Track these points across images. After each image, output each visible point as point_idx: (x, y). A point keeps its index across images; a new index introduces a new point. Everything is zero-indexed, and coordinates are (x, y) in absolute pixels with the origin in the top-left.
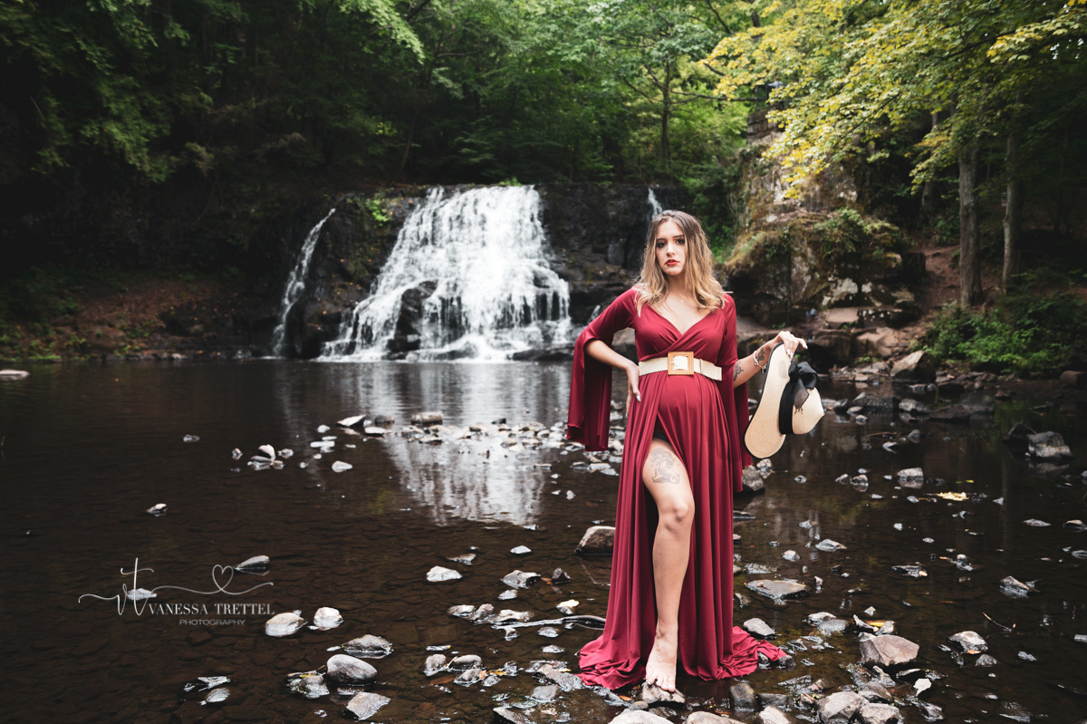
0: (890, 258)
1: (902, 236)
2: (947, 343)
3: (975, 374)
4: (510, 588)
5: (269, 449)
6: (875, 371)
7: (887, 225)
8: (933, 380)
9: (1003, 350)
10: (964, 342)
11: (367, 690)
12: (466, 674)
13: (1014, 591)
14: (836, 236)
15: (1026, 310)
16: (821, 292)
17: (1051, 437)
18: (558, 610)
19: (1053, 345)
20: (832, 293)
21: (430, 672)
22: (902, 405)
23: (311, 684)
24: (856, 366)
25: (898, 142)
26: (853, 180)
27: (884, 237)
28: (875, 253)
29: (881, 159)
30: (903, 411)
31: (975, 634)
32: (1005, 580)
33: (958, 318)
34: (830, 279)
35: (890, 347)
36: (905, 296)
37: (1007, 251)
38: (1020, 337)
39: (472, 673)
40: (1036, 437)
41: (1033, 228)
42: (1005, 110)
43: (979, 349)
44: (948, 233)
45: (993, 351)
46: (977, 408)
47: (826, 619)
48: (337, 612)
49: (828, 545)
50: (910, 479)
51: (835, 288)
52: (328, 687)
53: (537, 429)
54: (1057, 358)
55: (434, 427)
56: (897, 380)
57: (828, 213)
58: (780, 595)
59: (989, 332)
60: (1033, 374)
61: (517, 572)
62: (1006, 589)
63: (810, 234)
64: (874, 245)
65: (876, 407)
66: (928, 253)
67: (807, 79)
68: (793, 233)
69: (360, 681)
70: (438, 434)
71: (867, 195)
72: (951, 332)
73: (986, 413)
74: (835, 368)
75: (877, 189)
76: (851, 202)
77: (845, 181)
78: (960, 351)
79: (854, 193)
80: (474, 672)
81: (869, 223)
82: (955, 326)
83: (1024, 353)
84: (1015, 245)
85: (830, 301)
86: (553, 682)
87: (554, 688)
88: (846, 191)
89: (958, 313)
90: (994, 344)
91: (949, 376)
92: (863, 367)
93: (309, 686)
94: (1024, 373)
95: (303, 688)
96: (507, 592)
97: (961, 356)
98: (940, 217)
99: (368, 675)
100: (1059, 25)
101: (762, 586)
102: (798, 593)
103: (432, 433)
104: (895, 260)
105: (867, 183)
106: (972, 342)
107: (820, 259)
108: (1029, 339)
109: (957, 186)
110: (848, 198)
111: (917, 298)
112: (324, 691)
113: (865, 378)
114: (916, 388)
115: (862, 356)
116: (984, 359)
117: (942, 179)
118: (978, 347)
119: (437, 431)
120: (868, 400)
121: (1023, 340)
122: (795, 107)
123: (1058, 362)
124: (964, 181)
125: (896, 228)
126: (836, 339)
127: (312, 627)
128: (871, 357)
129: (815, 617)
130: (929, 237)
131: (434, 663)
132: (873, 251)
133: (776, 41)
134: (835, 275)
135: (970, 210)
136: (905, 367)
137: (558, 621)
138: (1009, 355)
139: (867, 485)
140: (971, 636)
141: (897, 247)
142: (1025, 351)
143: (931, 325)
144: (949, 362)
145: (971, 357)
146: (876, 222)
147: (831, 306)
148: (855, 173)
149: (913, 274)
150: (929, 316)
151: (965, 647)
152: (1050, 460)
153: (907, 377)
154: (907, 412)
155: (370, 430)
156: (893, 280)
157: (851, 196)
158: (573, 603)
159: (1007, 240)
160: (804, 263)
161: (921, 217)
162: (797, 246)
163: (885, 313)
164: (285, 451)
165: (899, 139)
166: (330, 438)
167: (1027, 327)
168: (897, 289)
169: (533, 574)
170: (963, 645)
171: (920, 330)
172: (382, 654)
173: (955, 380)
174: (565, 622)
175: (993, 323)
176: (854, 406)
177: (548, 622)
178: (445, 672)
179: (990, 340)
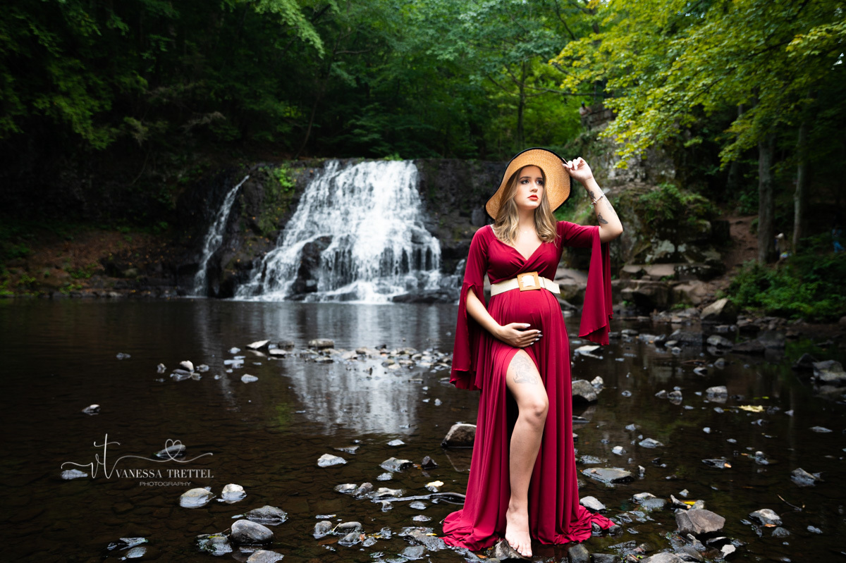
0: (701, 225)
1: (711, 207)
2: (747, 294)
3: (769, 318)
4: (387, 472)
5: (189, 364)
6: (688, 315)
7: (699, 197)
8: (734, 322)
9: (793, 299)
10: (760, 292)
11: (264, 549)
12: (349, 537)
13: (802, 480)
14: (658, 206)
15: (812, 267)
16: (644, 251)
17: (833, 365)
18: (426, 489)
19: (834, 296)
20: (654, 251)
21: (318, 535)
22: (710, 340)
23: (217, 543)
24: (672, 311)
25: (710, 131)
26: (672, 160)
27: (697, 208)
28: (689, 220)
29: (695, 145)
30: (710, 345)
31: (771, 511)
32: (796, 471)
33: (756, 274)
34: (652, 241)
35: (700, 296)
36: (713, 255)
37: (797, 220)
38: (807, 289)
39: (354, 536)
40: (819, 365)
41: (818, 201)
42: (798, 103)
43: (774, 299)
44: (749, 205)
45: (785, 300)
46: (771, 343)
47: (648, 498)
48: (242, 488)
49: (649, 442)
50: (716, 395)
51: (656, 247)
52: (232, 546)
53: (412, 353)
54: (836, 306)
55: (327, 350)
56: (706, 322)
57: (652, 187)
58: (610, 480)
59: (781, 284)
60: (817, 319)
61: (393, 459)
62: (796, 478)
63: (637, 204)
64: (689, 213)
65: (688, 342)
66: (732, 221)
67: (637, 73)
68: (623, 203)
69: (259, 541)
71: (683, 173)
72: (750, 285)
73: (779, 348)
74: (655, 312)
75: (691, 169)
76: (670, 179)
77: (666, 162)
78: (757, 300)
79: (673, 172)
80: (355, 535)
81: (685, 196)
82: (753, 280)
83: (809, 302)
84: (804, 215)
85: (652, 258)
86: (421, 543)
87: (422, 548)
88: (666, 170)
89: (756, 270)
90: (785, 294)
91: (748, 320)
92: (680, 312)
93: (215, 545)
94: (810, 318)
95: (211, 546)
96: (384, 474)
97: (758, 304)
98: (742, 192)
99: (266, 536)
101: (595, 473)
102: (625, 478)
103: (325, 354)
104: (705, 226)
105: (684, 164)
106: (767, 293)
107: (645, 225)
108: (814, 291)
109: (757, 167)
110: (668, 175)
111: (723, 258)
112: (228, 549)
113: (679, 320)
114: (721, 329)
115: (677, 303)
116: (777, 306)
117: (744, 161)
118: (772, 297)
119: (329, 353)
120: (682, 336)
121: (809, 292)
122: (627, 95)
123: (837, 310)
124: (763, 162)
125: (707, 200)
126: (656, 289)
127: (219, 500)
128: (684, 304)
129: (639, 496)
130: (733, 208)
131: (322, 527)
132: (687, 219)
133: (612, 44)
134: (656, 238)
135: (767, 186)
136: (712, 312)
137: (426, 497)
138: (797, 303)
140: (768, 513)
141: (708, 215)
142: (810, 301)
143: (734, 279)
144: (748, 309)
145: (766, 305)
146: (691, 195)
147: (653, 262)
148: (674, 155)
149: (720, 238)
150: (732, 272)
151: (763, 522)
152: (831, 383)
153: (713, 320)
154: (714, 346)
155: (273, 352)
156: (704, 242)
157: (670, 174)
158: (439, 484)
159: (797, 211)
161: (727, 192)
162: (625, 213)
163: (696, 268)
164: (202, 366)
165: (711, 128)
166: (241, 357)
167: (813, 281)
168: (706, 249)
169: (406, 461)
170: (761, 519)
171: (725, 283)
172: (279, 521)
173: (753, 322)
174: (432, 498)
175: (786, 278)
176: (670, 340)
177: (417, 497)
178: (331, 535)
179: (782, 291)
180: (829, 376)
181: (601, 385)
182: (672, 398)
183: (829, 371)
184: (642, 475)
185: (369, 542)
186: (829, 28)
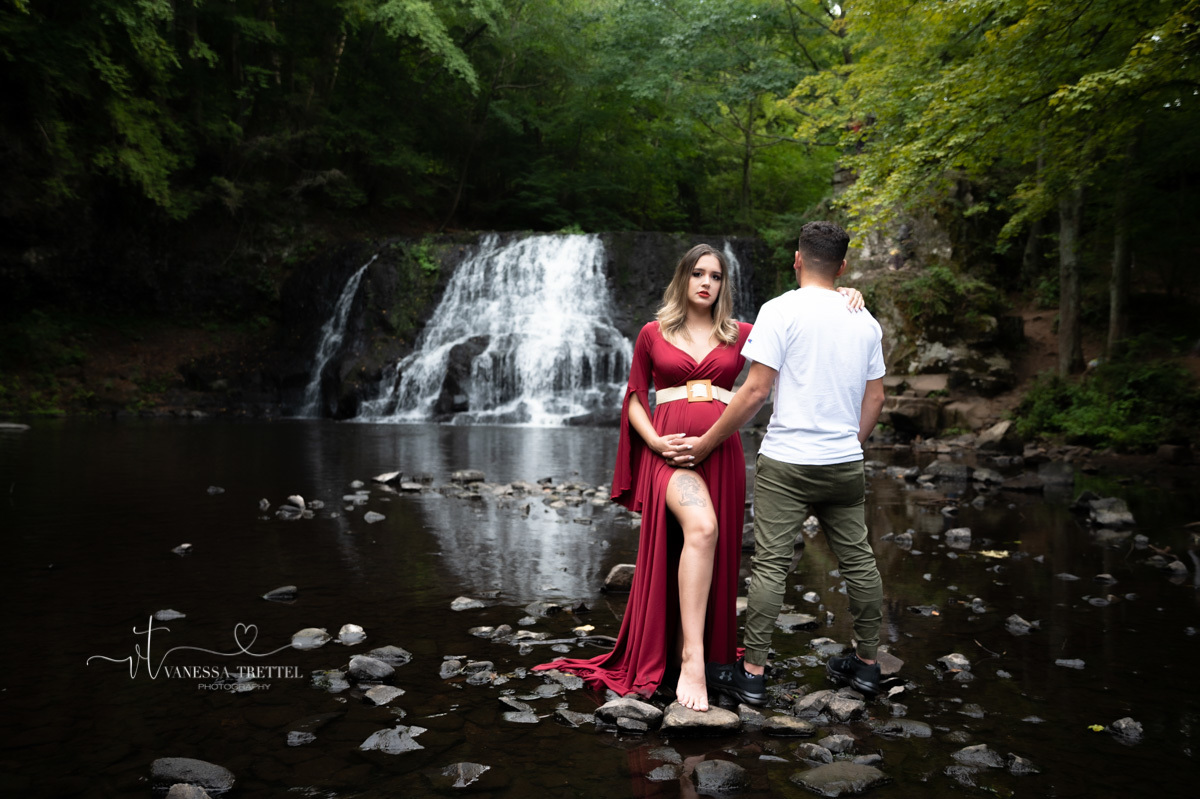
0: (983, 321)
1: (999, 297)
2: (1042, 415)
3: (1069, 447)
4: (530, 616)
5: (299, 499)
6: (962, 443)
7: (982, 284)
8: (1021, 453)
9: (1101, 421)
10: (1059, 413)
11: (384, 684)
12: (478, 675)
13: (1017, 628)
14: (925, 296)
15: (1126, 379)
16: (907, 357)
17: (1114, 503)
18: (574, 633)
19: (1153, 417)
20: (920, 358)
21: (444, 674)
22: (976, 474)
23: (334, 678)
24: (943, 438)
25: (999, 194)
26: (948, 235)
27: (979, 299)
28: (967, 316)
29: (979, 214)
30: (976, 481)
31: (961, 656)
32: (1011, 618)
33: (1055, 388)
34: (918, 343)
35: (981, 418)
36: (998, 363)
37: (1113, 315)
38: (1119, 409)
39: (484, 675)
41: (1143, 291)
43: (1076, 422)
44: (1051, 295)
45: (1090, 423)
46: (1057, 479)
47: (826, 643)
48: (361, 629)
50: (957, 539)
51: (924, 352)
52: (349, 683)
53: (583, 488)
54: (1157, 431)
55: (474, 484)
56: (982, 452)
57: (919, 271)
58: (789, 625)
59: (1085, 403)
60: (1130, 448)
61: (538, 602)
62: (1010, 626)
63: (898, 293)
64: (968, 306)
65: (948, 477)
66: (1027, 316)
68: (878, 292)
69: (379, 679)
70: (478, 490)
71: (962, 252)
72: (1047, 403)
74: (918, 438)
75: (974, 245)
76: (944, 259)
77: (939, 236)
78: (1056, 424)
79: (949, 250)
80: (486, 674)
81: (963, 282)
82: (1051, 396)
83: (1121, 426)
84: (1122, 310)
85: (917, 367)
86: (557, 682)
87: (558, 686)
88: (939, 247)
89: (1056, 382)
90: (1090, 414)
91: (1041, 450)
92: (950, 439)
93: (331, 681)
94: (1121, 447)
95: (326, 682)
96: (527, 618)
97: (1055, 429)
98: (1042, 278)
99: (387, 673)
100: (1121, 75)
102: (807, 624)
103: (472, 489)
104: (989, 323)
105: (963, 239)
106: (1067, 413)
107: (908, 321)
108: (1128, 412)
109: (1057, 244)
110: (942, 255)
111: (1013, 367)
112: (345, 685)
113: (948, 449)
114: (1000, 461)
115: (950, 427)
116: (1080, 432)
117: (1045, 236)
118: (1076, 420)
119: (477, 487)
120: (941, 469)
121: (1122, 412)
123: (1158, 436)
124: (1066, 240)
125: (993, 289)
126: (922, 408)
127: (336, 641)
128: (960, 428)
129: (816, 641)
130: (1030, 299)
131: (450, 665)
132: (965, 314)
134: (924, 339)
135: (1071, 270)
136: (991, 438)
137: (572, 641)
138: (1105, 427)
139: (911, 542)
140: (957, 657)
141: (994, 309)
142: (1123, 424)
143: (1026, 395)
144: (1044, 435)
145: (1066, 430)
146: (971, 281)
147: (920, 372)
148: (950, 227)
149: (1010, 340)
150: (1025, 386)
151: (950, 667)
152: (1110, 526)
153: (992, 449)
154: (981, 482)
155: (406, 486)
156: (988, 345)
157: (945, 253)
158: (589, 628)
159: (1113, 304)
160: (890, 325)
161: (1023, 277)
162: (882, 306)
163: (977, 380)
164: (316, 502)
165: (1000, 191)
166: (364, 492)
167: (1126, 398)
168: (989, 355)
169: (554, 605)
170: (948, 664)
171: (1014, 400)
172: (402, 661)
173: (1046, 453)
174: (578, 641)
175: (1090, 393)
176: (924, 474)
177: (560, 641)
178: (459, 675)
179: (1086, 411)
180: (1108, 517)
181: (816, 527)
182: (901, 542)
183: (1109, 510)
184: (829, 622)
185: (501, 680)
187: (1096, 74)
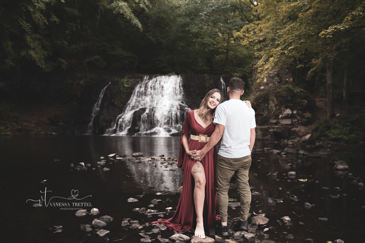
0: (303, 102)
1: (308, 94)
2: (322, 131)
3: (330, 142)
4: (152, 204)
5: (83, 164)
6: (296, 141)
7: (302, 90)
8: (315, 144)
9: (340, 134)
10: (327, 131)
11: (103, 229)
12: (133, 225)
13: (307, 207)
14: (284, 94)
15: (348, 120)
16: (279, 113)
17: (342, 162)
18: (166, 210)
19: (357, 132)
20: (283, 113)
21: (123, 225)
22: (300, 152)
23: (87, 227)
24: (290, 139)
25: (307, 61)
26: (291, 74)
27: (301, 94)
28: (298, 100)
29: (301, 67)
33: (326, 123)
34: (282, 109)
35: (302, 133)
36: (308, 115)
38: (346, 130)
39: (135, 225)
41: (354, 91)
43: (333, 134)
44: (325, 93)
45: (337, 134)
48: (98, 209)
49: (255, 193)
50: (291, 175)
51: (284, 112)
56: (302, 144)
57: (282, 86)
58: (234, 206)
59: (335, 128)
60: (350, 142)
61: (155, 199)
62: (305, 206)
63: (275, 93)
64: (298, 97)
65: (290, 153)
66: (317, 100)
67: (268, 41)
68: (269, 93)
69: (102, 227)
71: (296, 79)
72: (323, 128)
73: (327, 155)
74: (282, 140)
75: (300, 77)
77: (288, 75)
78: (326, 134)
79: (292, 79)
81: (296, 89)
82: (324, 126)
85: (282, 116)
86: (158, 228)
88: (289, 78)
89: (326, 121)
90: (337, 132)
91: (321, 143)
92: (293, 140)
93: (86, 228)
94: (347, 142)
96: (151, 205)
97: (326, 136)
98: (322, 87)
99: (104, 225)
100: (342, 26)
103: (138, 159)
104: (305, 102)
105: (296, 76)
106: (330, 131)
107: (279, 102)
108: (349, 130)
109: (326, 77)
110: (289, 81)
111: (312, 116)
112: (91, 229)
113: (291, 143)
114: (308, 147)
115: (292, 135)
116: (334, 137)
117: (322, 74)
119: (140, 158)
120: (288, 150)
121: (347, 131)
122: (264, 51)
123: (358, 138)
124: (328, 75)
125: (306, 91)
126: (283, 130)
127: (89, 214)
128: (296, 136)
130: (318, 94)
131: (125, 222)
134: (284, 108)
135: (330, 85)
136: (305, 139)
137: (164, 213)
138: (342, 136)
139: (276, 176)
140: (287, 217)
141: (306, 98)
142: (347, 135)
143: (317, 125)
144: (322, 138)
145: (329, 136)
146: (299, 89)
147: (283, 118)
148: (292, 72)
149: (311, 107)
150: (316, 122)
152: (341, 170)
153: (305, 143)
154: (301, 154)
155: (117, 158)
156: (304, 109)
157: (290, 80)
158: (170, 208)
159: (344, 96)
160: (273, 103)
161: (315, 87)
162: (270, 97)
164: (88, 164)
166: (104, 161)
167: (348, 126)
168: (305, 112)
169: (160, 200)
170: (284, 220)
171: (313, 127)
172: (110, 221)
173: (323, 144)
174: (167, 213)
175: (337, 125)
176: (283, 152)
177: (161, 213)
178: (127, 225)
179: (336, 131)
180: (340, 167)
182: (273, 176)
183: (340, 165)
185: (140, 227)
186: (336, 27)
187: (334, 26)
